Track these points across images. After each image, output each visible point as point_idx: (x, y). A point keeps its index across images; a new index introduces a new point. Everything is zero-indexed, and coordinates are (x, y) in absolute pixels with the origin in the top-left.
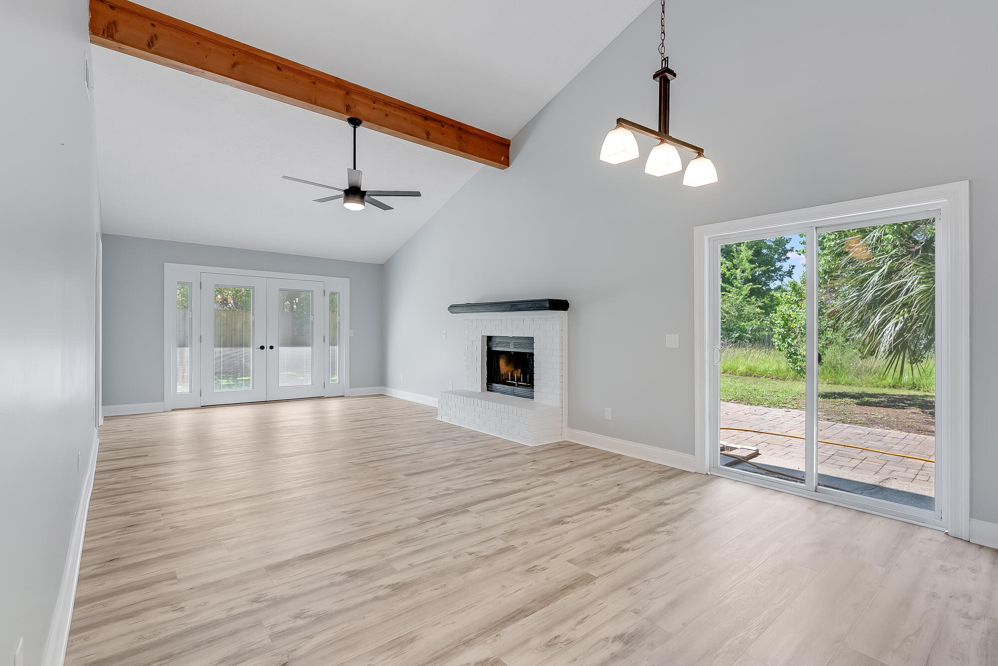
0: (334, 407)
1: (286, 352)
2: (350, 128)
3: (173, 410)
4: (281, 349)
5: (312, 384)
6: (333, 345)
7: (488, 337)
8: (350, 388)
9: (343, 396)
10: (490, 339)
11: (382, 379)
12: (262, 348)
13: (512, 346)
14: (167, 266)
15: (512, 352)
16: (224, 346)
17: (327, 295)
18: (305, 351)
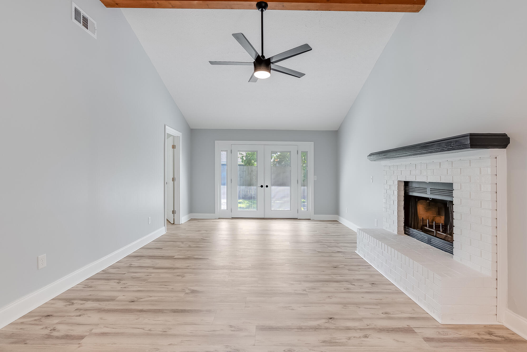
0: (304, 226)
1: (275, 189)
2: (258, 12)
3: (219, 218)
4: (273, 188)
5: (291, 210)
6: (304, 186)
7: (404, 182)
8: (314, 214)
9: (310, 219)
10: (406, 184)
11: (336, 210)
12: (262, 186)
13: (428, 191)
14: (216, 142)
15: (430, 198)
16: (243, 185)
17: (300, 153)
18: (286, 189)
